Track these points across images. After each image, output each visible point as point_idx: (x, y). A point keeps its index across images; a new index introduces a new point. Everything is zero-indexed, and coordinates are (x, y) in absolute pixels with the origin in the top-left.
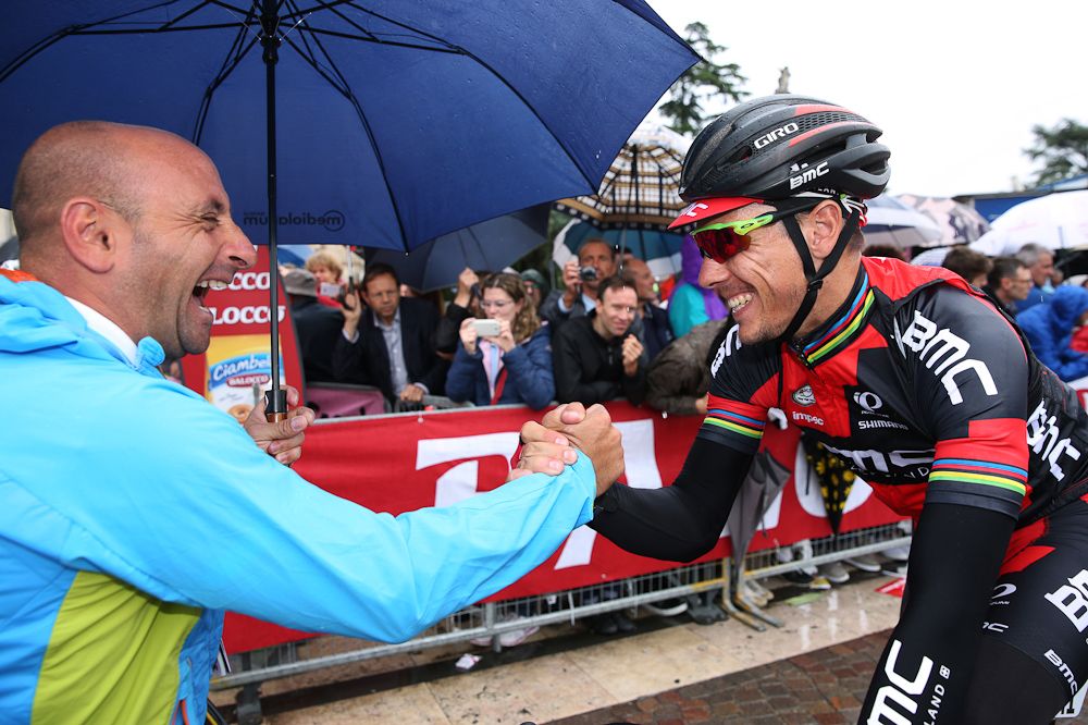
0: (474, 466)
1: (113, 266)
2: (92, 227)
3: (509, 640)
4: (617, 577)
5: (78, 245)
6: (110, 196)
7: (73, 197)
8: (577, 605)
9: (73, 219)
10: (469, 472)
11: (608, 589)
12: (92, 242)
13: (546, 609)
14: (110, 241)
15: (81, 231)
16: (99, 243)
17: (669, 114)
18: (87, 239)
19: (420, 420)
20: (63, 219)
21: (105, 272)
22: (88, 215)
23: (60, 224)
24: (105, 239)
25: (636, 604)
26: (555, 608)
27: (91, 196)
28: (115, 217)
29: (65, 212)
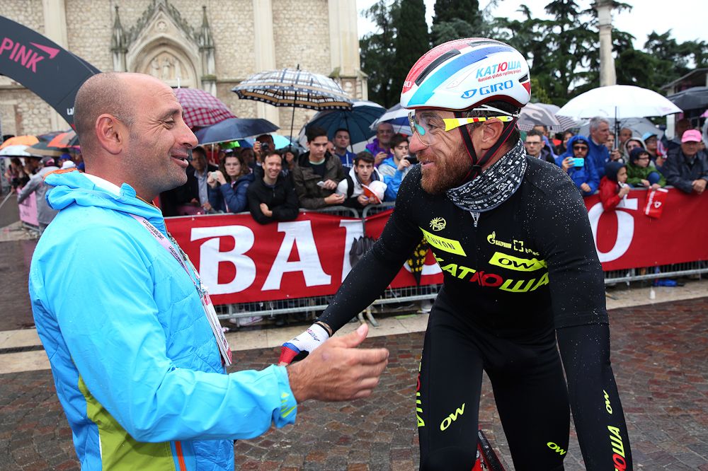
0: (217, 240)
1: (121, 150)
2: (111, 130)
3: (243, 322)
4: (296, 297)
5: (104, 140)
6: (119, 113)
7: (102, 113)
8: (275, 308)
9: (102, 126)
10: (215, 243)
11: (292, 302)
12: (111, 138)
13: (258, 309)
14: (120, 137)
15: (106, 132)
16: (114, 138)
17: (553, 12)
18: (108, 136)
19: (193, 219)
20: (97, 126)
21: (117, 154)
22: (109, 124)
23: (95, 129)
24: (117, 136)
25: (307, 310)
26: (264, 309)
27: (109, 113)
28: (121, 125)
29: (97, 122)
